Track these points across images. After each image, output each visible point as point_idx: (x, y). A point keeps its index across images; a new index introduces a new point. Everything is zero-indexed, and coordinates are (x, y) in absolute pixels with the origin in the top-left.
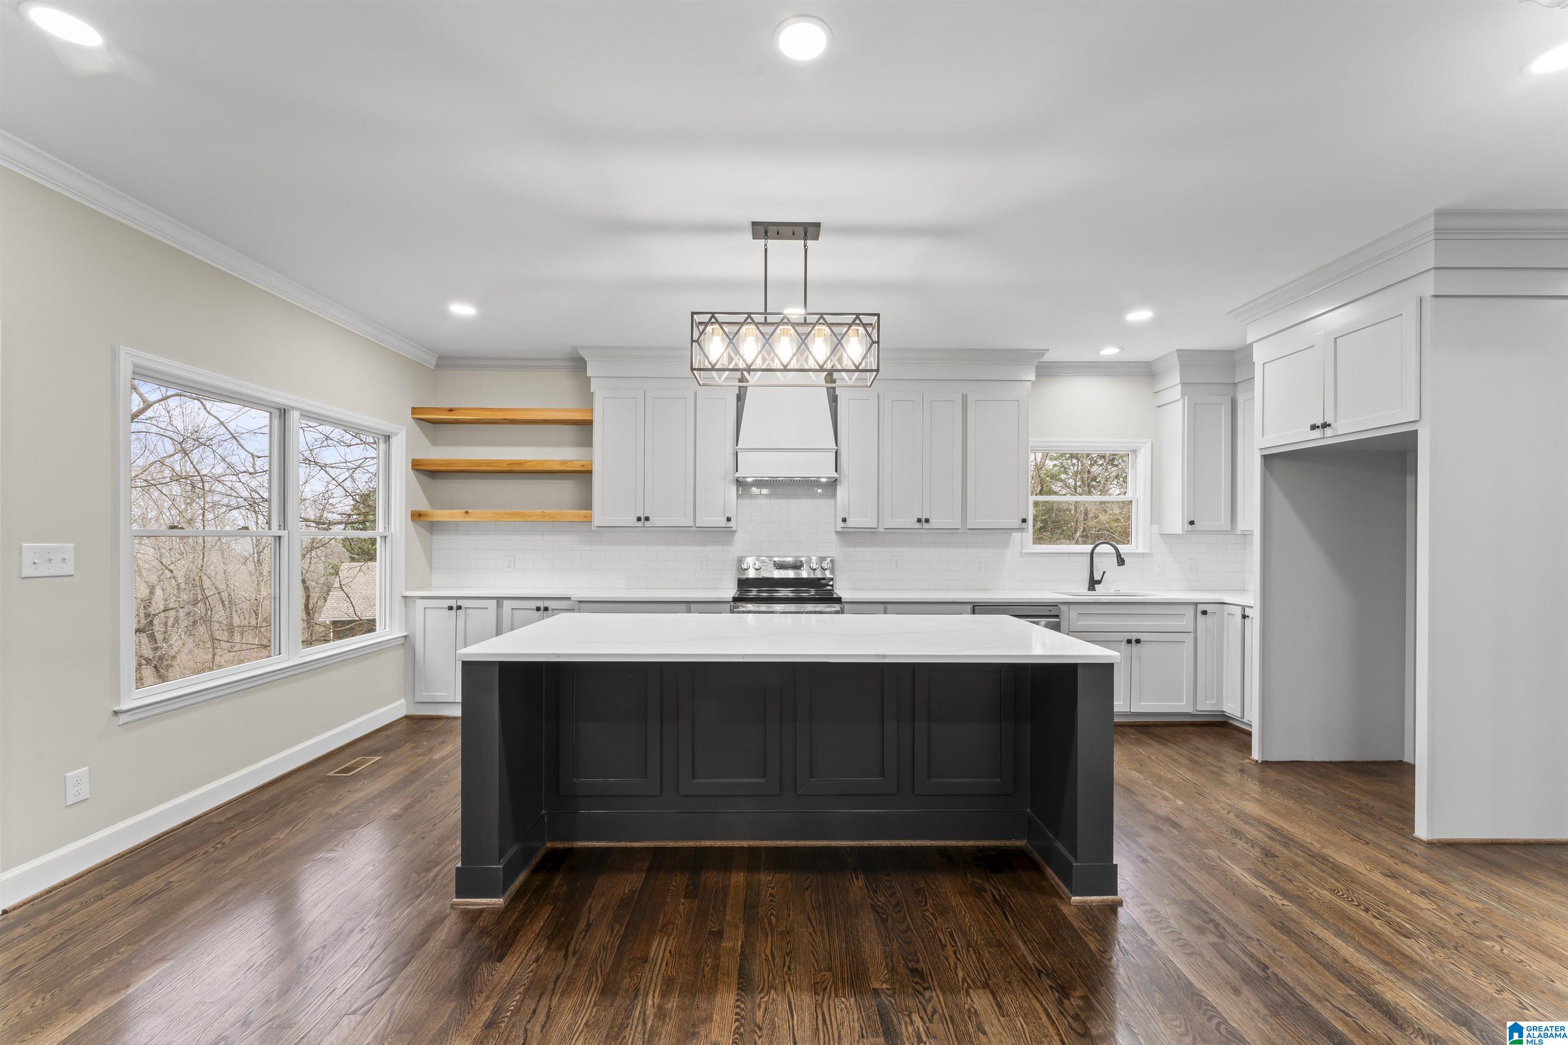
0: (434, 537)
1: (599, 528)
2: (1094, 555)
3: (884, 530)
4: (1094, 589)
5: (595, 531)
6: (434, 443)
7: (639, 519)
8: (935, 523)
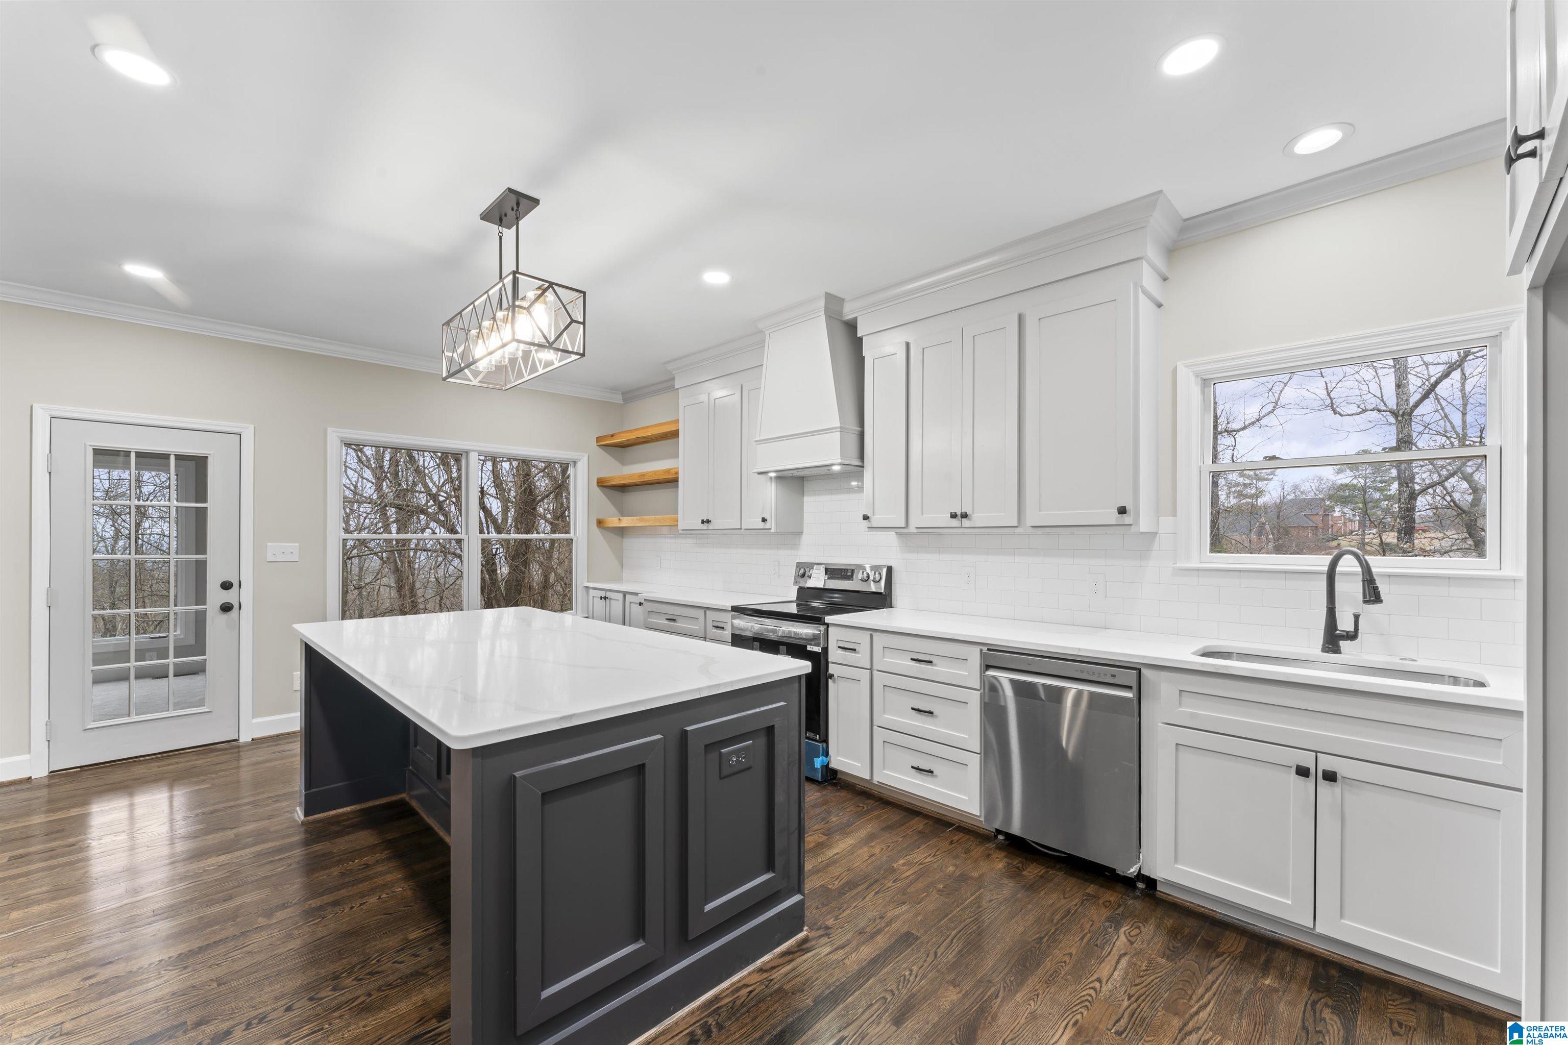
0: (625, 540)
1: (684, 531)
2: (1337, 578)
3: (915, 530)
4: (1337, 650)
5: (681, 534)
6: (623, 462)
7: (703, 522)
8: (979, 518)
